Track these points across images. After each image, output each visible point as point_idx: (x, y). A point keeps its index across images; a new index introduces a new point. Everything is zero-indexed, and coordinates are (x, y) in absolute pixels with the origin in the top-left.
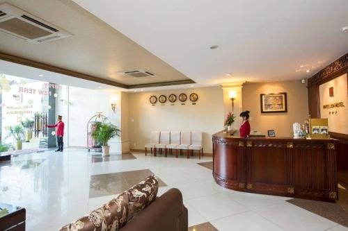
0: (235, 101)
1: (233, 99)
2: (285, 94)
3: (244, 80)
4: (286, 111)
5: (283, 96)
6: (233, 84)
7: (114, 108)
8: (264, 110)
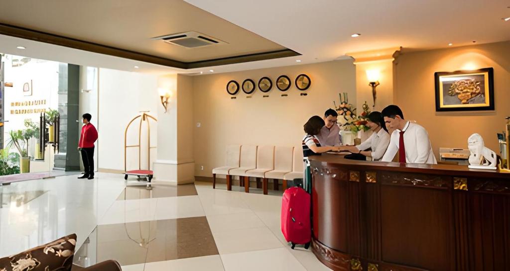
0: (377, 88)
1: (373, 84)
2: (490, 71)
3: (396, 44)
4: (492, 107)
5: (486, 74)
6: (378, 55)
7: (165, 103)
8: (442, 106)
